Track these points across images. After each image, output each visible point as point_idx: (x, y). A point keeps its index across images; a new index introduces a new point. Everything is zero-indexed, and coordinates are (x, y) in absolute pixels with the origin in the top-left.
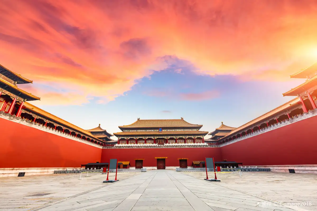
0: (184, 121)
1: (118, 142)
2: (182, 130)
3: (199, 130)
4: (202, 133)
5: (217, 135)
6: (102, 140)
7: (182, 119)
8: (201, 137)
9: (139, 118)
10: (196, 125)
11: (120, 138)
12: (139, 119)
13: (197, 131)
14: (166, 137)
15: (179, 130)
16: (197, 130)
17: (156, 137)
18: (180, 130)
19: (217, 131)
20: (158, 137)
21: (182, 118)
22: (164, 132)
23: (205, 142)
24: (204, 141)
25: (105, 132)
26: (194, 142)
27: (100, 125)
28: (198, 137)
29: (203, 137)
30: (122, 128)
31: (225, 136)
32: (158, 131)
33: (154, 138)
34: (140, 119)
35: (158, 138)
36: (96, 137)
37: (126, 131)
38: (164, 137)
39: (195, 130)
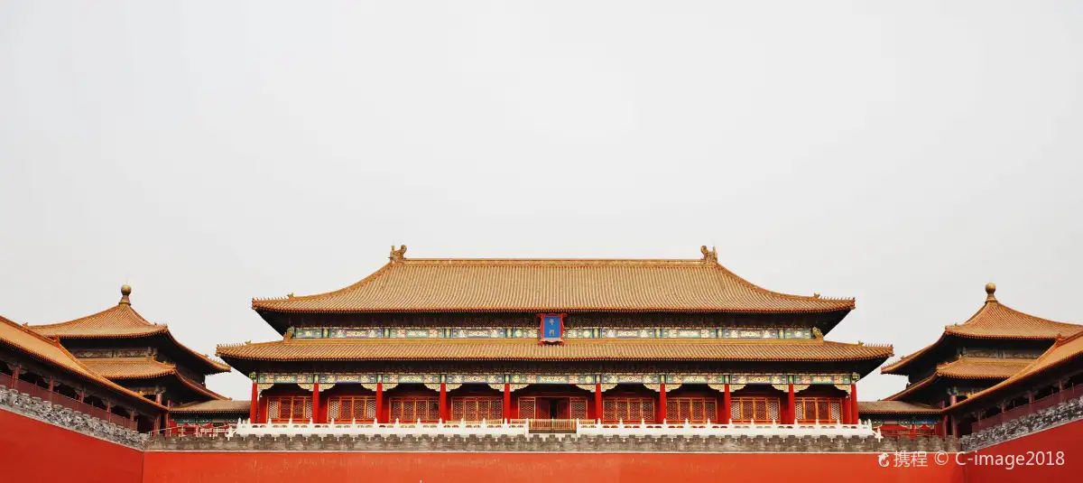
0: (719, 268)
1: (255, 412)
2: (706, 334)
3: (824, 334)
4: (850, 354)
5: (947, 369)
6: (140, 395)
7: (709, 256)
8: (840, 382)
9: (404, 249)
10: (808, 299)
11: (268, 381)
12: (398, 256)
13: (815, 342)
14: (589, 379)
15: (684, 334)
16: (814, 337)
17: (516, 379)
18: (694, 334)
19: (951, 345)
20: (532, 380)
21: (710, 249)
22: (581, 342)
23: (864, 416)
24: (853, 412)
25: (162, 343)
26: (786, 419)
27: (126, 293)
28: (818, 380)
29: (854, 387)
30: (278, 317)
31: (1007, 378)
32: (533, 334)
33: (507, 386)
34: (406, 255)
35: (531, 386)
36: (103, 370)
37: (308, 334)
38: (574, 380)
39: (798, 334)
